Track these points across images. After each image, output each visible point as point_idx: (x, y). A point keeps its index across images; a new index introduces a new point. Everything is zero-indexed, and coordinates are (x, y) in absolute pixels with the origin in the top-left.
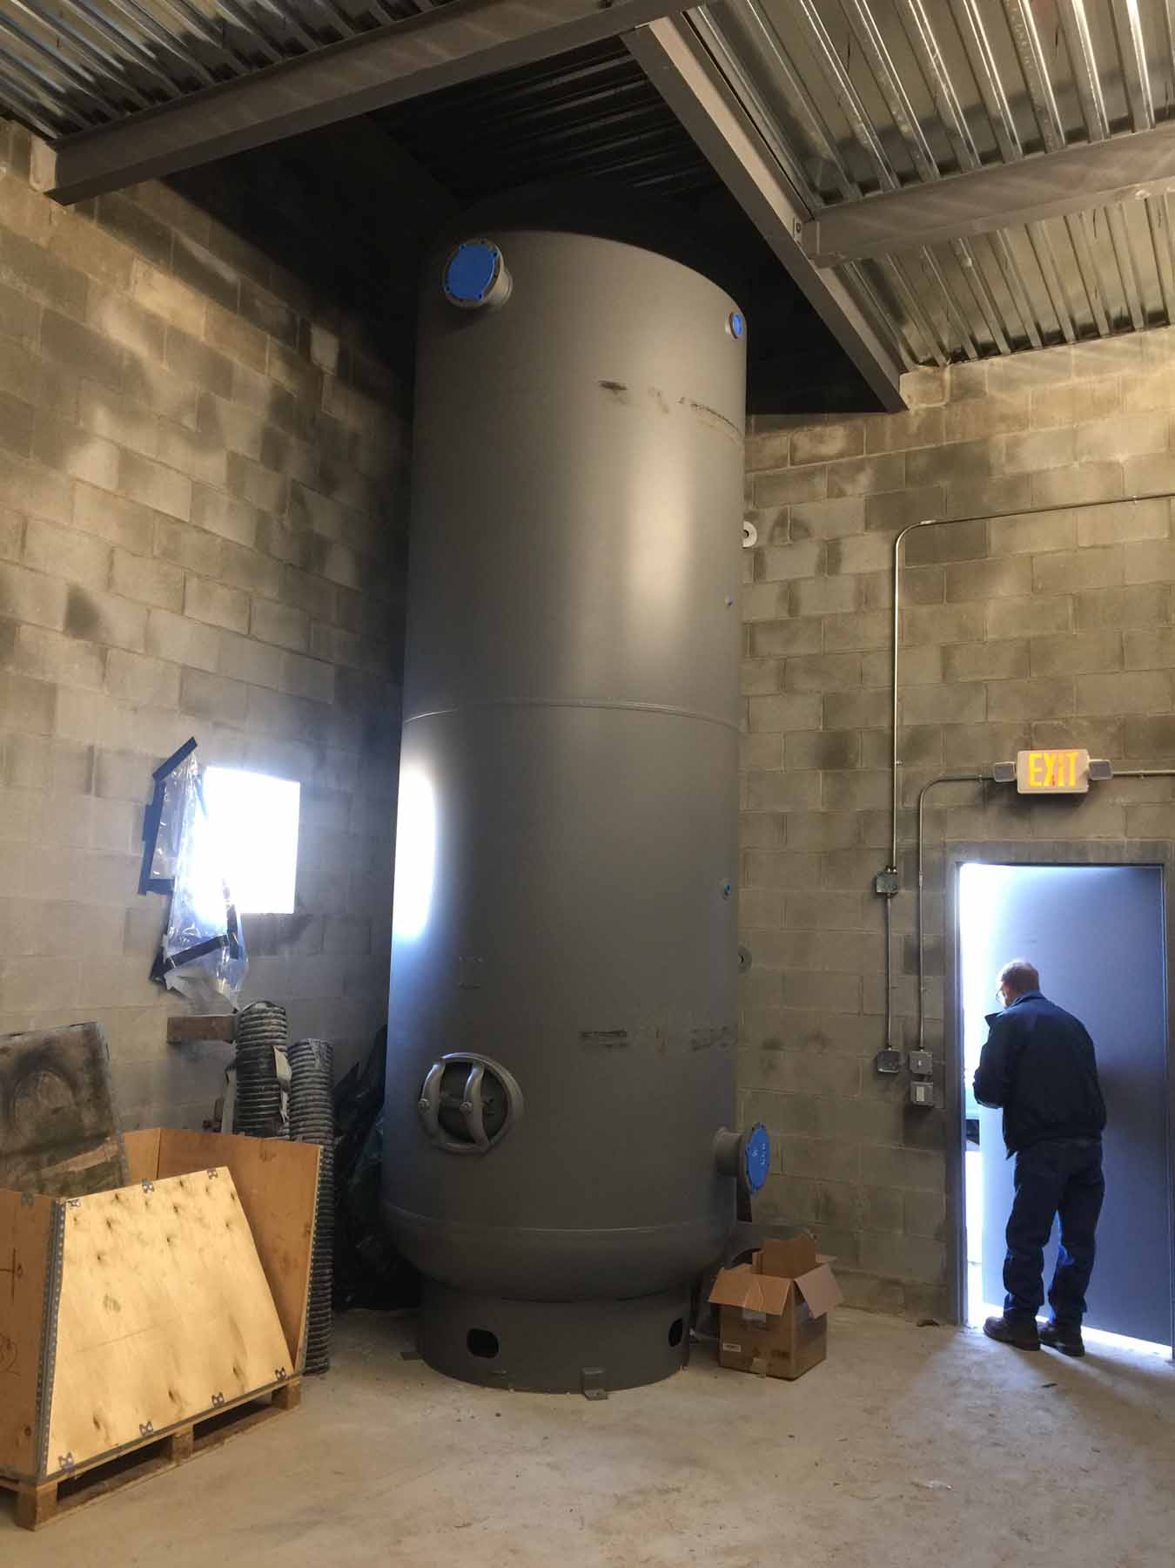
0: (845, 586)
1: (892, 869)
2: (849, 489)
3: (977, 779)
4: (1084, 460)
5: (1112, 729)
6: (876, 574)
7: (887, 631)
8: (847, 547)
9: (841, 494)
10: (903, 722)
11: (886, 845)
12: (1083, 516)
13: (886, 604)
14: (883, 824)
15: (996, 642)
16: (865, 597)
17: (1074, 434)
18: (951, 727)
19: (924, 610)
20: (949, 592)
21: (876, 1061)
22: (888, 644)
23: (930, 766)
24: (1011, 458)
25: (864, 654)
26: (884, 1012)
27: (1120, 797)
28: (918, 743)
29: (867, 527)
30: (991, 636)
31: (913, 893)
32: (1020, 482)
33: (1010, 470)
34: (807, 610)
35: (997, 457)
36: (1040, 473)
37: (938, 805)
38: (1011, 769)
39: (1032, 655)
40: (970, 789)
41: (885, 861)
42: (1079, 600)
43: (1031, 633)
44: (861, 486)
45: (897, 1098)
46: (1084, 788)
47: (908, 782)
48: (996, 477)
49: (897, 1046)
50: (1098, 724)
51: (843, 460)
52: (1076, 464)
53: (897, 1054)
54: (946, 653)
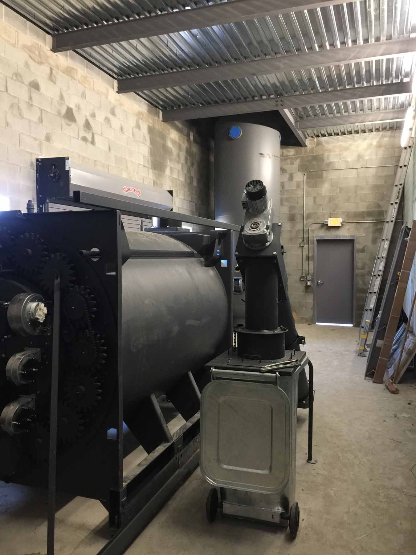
0: (294, 183)
1: (303, 241)
2: (295, 163)
3: (320, 223)
4: (342, 160)
5: (346, 214)
6: (300, 181)
7: (303, 193)
8: (295, 175)
9: (293, 164)
10: (306, 212)
11: (302, 236)
12: (342, 172)
13: (302, 187)
14: (302, 233)
15: (324, 196)
16: (298, 186)
17: (340, 155)
18: (315, 213)
19: (310, 189)
20: (315, 186)
21: (300, 278)
22: (303, 196)
23: (311, 221)
24: (328, 158)
25: (298, 198)
26: (301, 268)
27: (347, 227)
28: (309, 217)
29: (298, 171)
30: (323, 195)
31: (308, 245)
32: (329, 164)
33: (328, 161)
34: (286, 188)
35: (325, 158)
36: (334, 162)
37: (313, 228)
38: (327, 221)
39: (331, 199)
40: (319, 225)
41: (302, 240)
42: (340, 188)
43: (331, 194)
44: (298, 162)
45: (304, 285)
46: (340, 225)
47: (306, 224)
48: (325, 162)
49: (304, 275)
50: (343, 213)
51: (294, 156)
52: (340, 161)
53: (304, 276)
54: (315, 198)
